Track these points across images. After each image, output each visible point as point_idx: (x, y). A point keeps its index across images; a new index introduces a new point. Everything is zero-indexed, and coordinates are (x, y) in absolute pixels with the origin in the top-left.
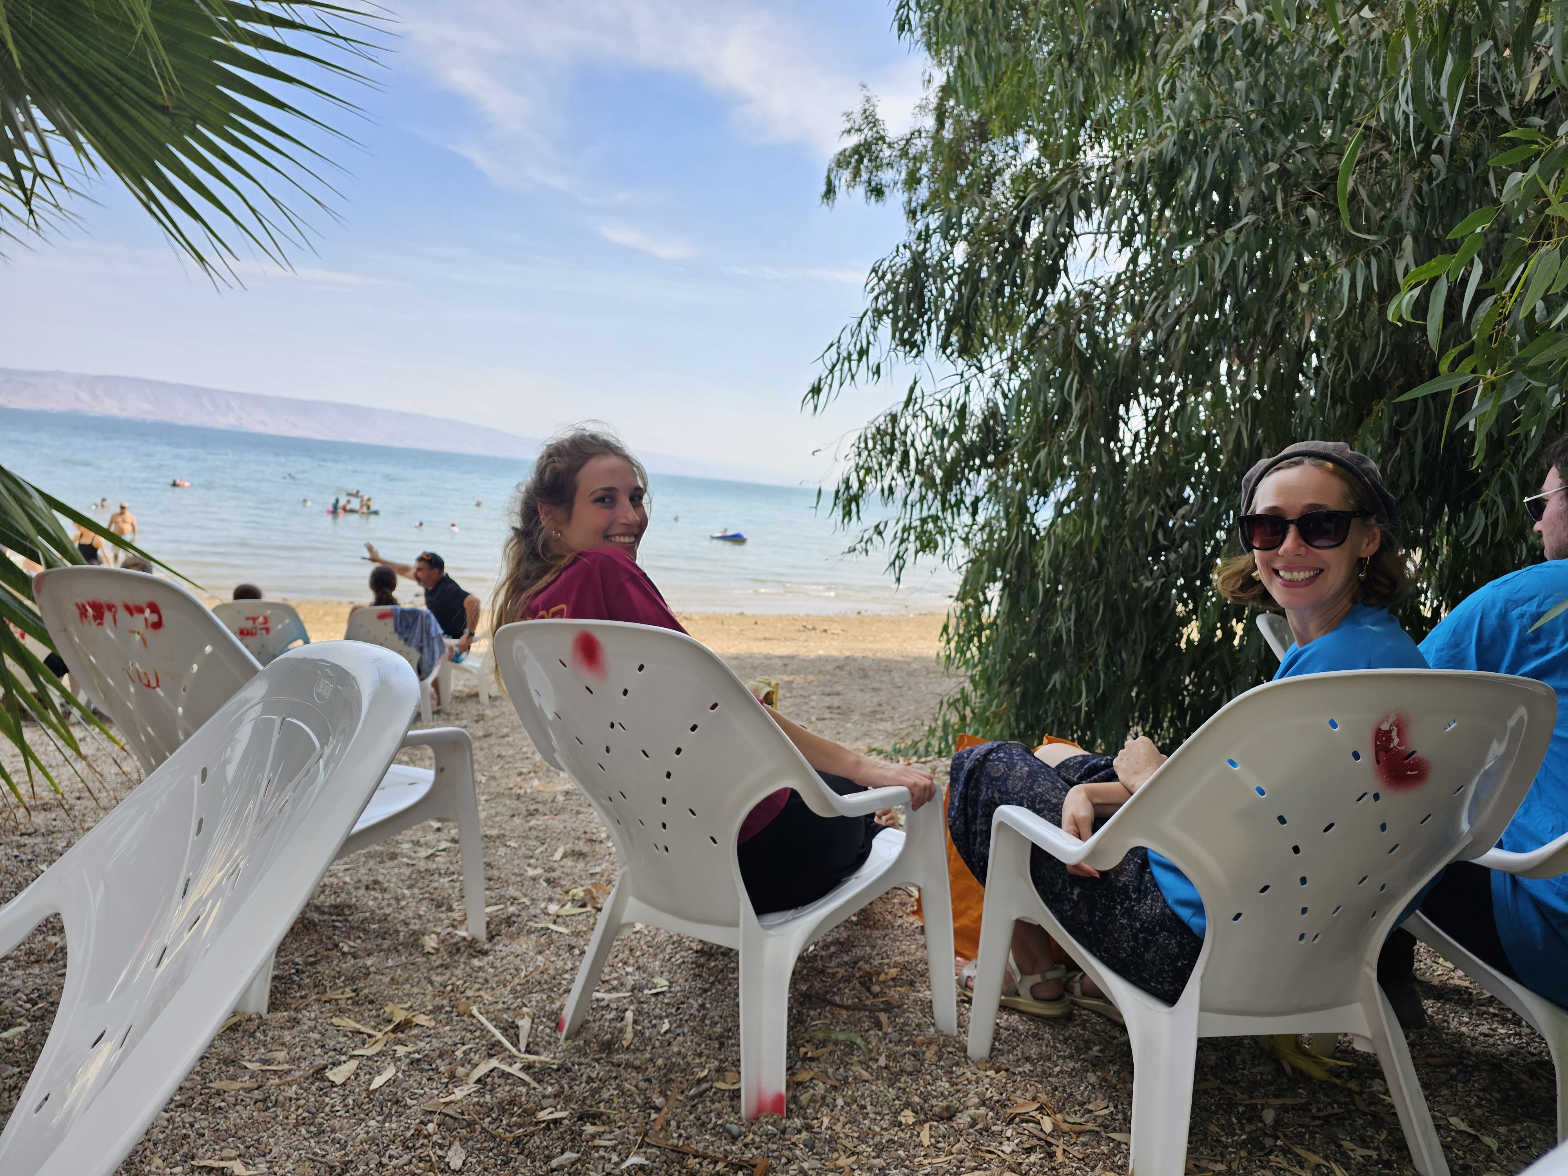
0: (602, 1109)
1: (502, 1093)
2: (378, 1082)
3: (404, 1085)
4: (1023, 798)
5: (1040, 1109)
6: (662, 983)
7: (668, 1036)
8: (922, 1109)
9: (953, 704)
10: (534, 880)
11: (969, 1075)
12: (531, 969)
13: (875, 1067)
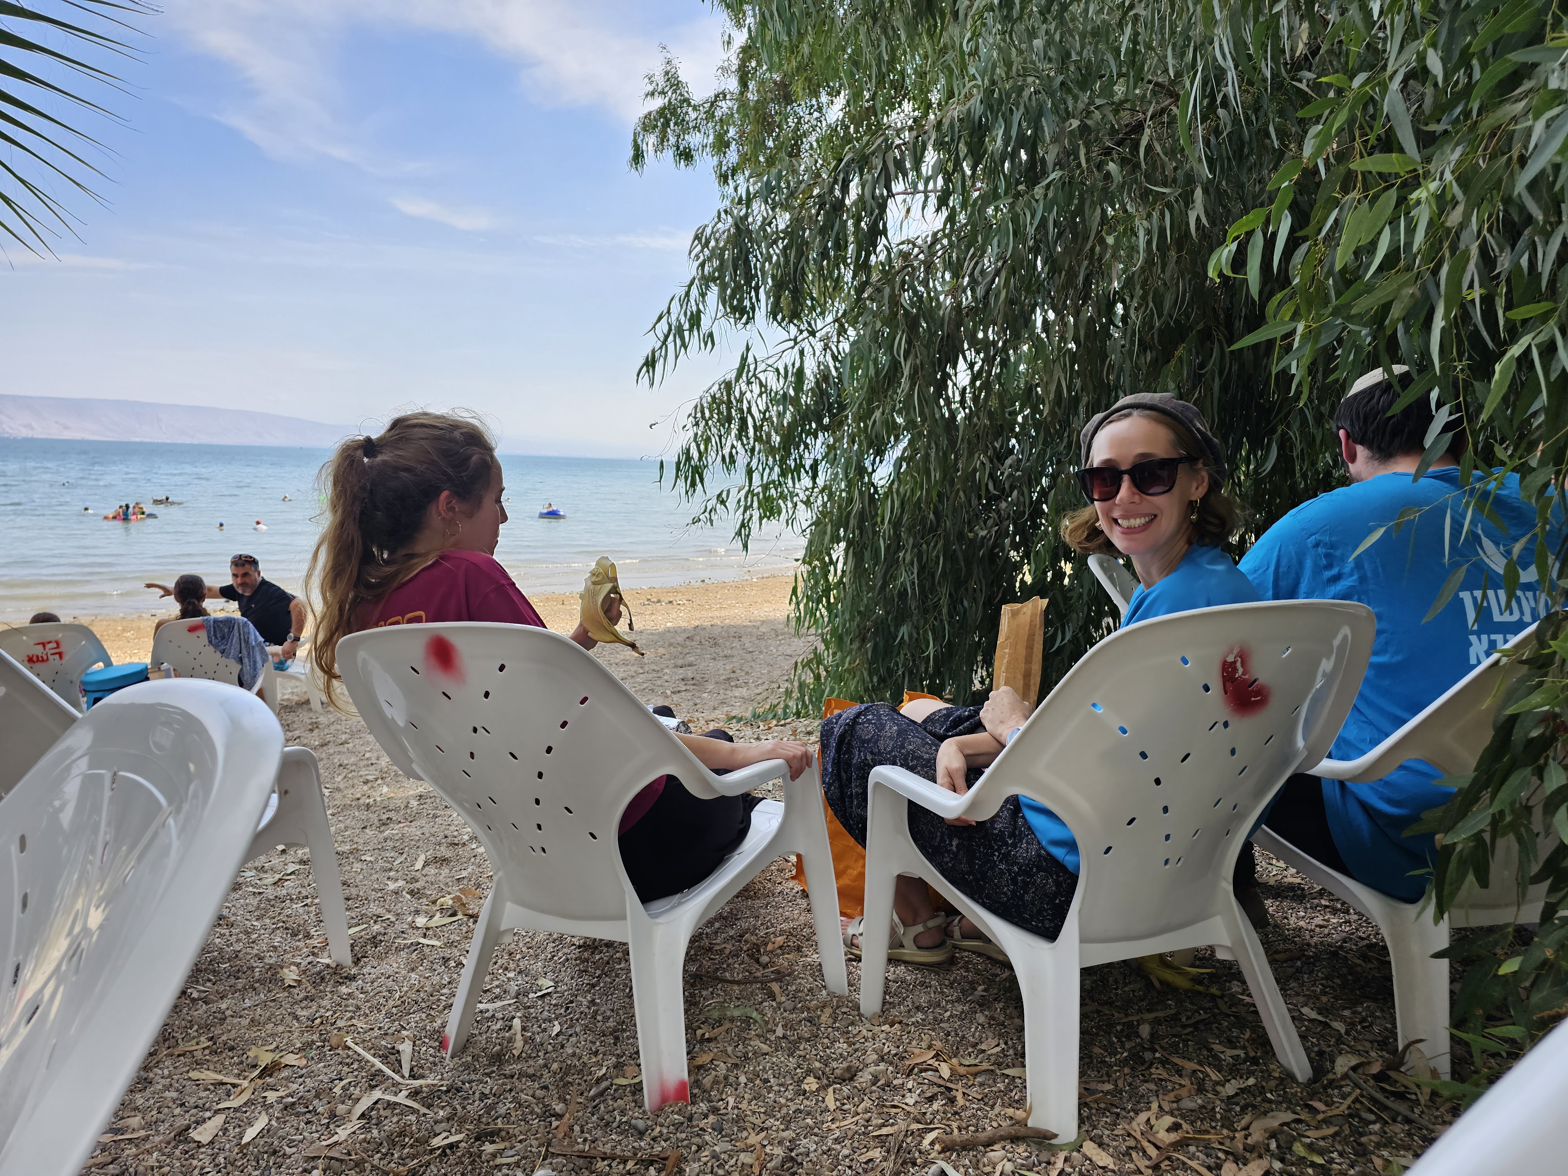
0: (500, 1125)
1: (390, 1125)
2: (250, 1134)
3: (281, 1133)
4: (895, 756)
5: (937, 1056)
6: (546, 983)
7: (560, 1038)
8: (823, 1073)
9: (807, 664)
10: (396, 893)
11: (864, 1032)
12: (405, 989)
13: (773, 1038)
